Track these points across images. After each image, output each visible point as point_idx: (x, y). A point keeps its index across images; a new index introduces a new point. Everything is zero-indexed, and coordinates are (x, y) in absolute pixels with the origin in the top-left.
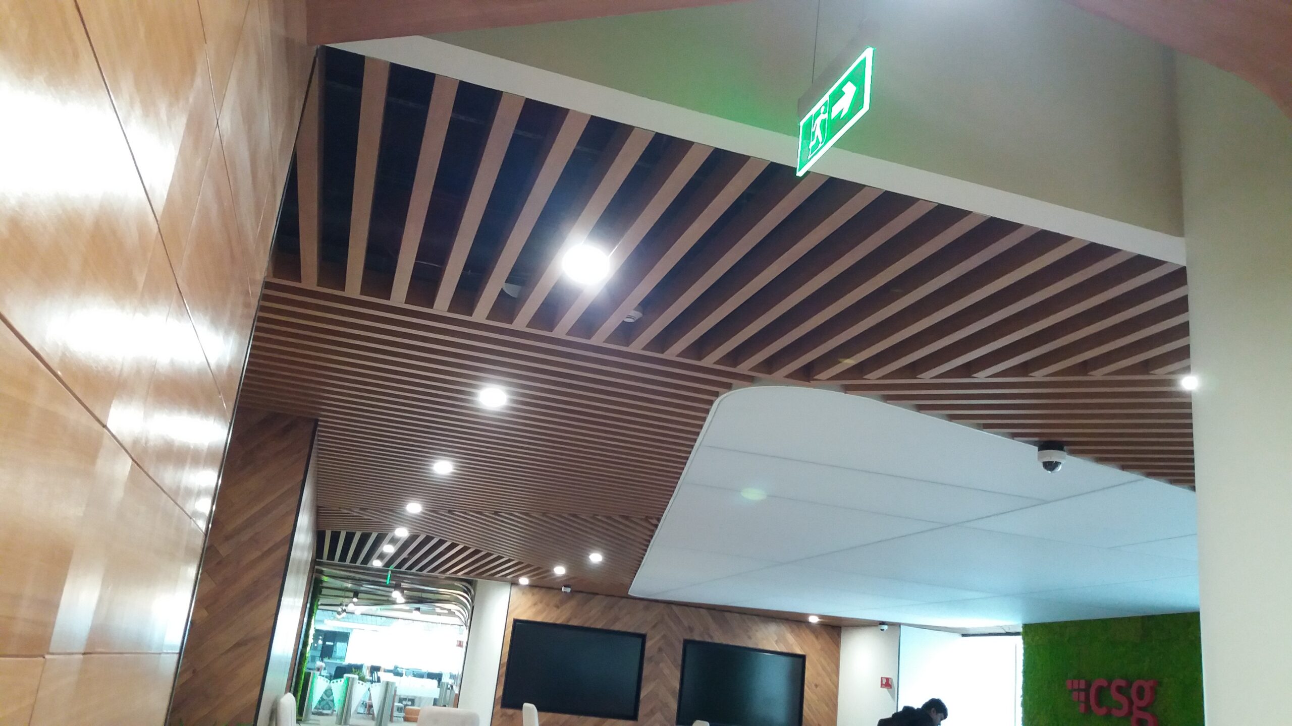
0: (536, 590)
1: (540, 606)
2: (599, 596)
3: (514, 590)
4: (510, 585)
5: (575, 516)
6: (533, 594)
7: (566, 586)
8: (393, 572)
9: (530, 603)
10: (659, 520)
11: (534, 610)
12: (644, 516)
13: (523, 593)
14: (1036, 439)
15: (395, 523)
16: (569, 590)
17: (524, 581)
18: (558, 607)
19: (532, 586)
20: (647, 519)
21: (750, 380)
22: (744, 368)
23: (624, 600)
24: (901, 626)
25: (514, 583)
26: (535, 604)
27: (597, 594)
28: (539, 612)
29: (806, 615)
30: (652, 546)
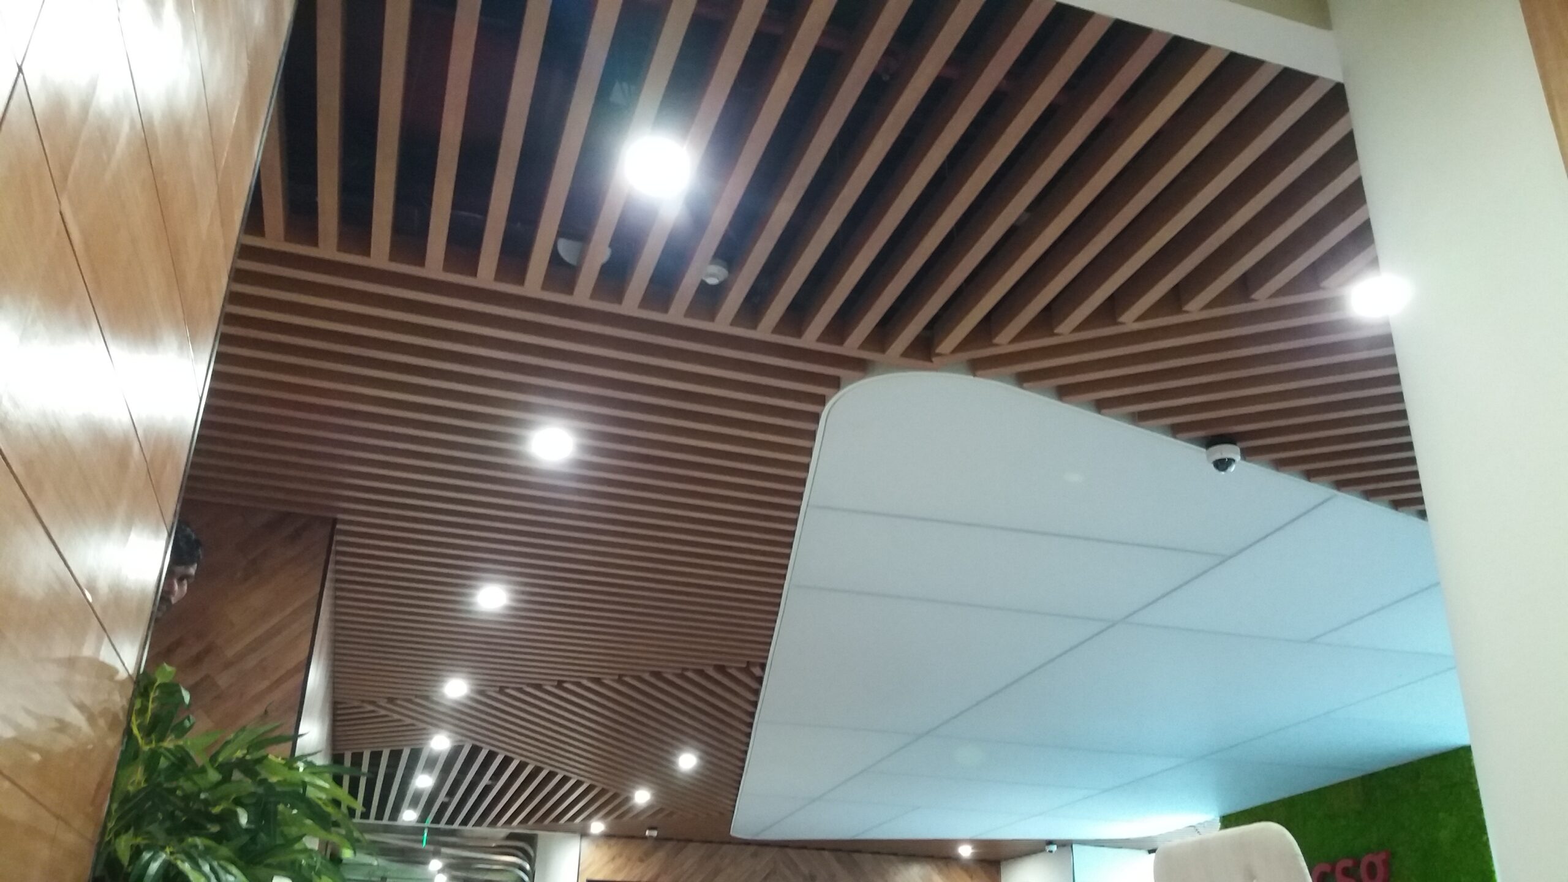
0: (613, 842)
1: (619, 862)
2: (691, 845)
3: (585, 843)
4: (579, 838)
5: (657, 675)
6: (610, 847)
7: (652, 828)
8: (430, 829)
9: (606, 859)
10: (763, 667)
11: (612, 866)
12: (742, 662)
13: (597, 846)
14: (1201, 433)
15: (431, 724)
16: (655, 833)
17: (597, 827)
18: (641, 860)
19: (608, 836)
20: (747, 670)
21: (862, 367)
22: (852, 345)
23: (725, 847)
24: (1074, 846)
25: (584, 834)
26: (613, 859)
27: (690, 841)
28: (618, 870)
29: (953, 843)
30: (757, 723)
